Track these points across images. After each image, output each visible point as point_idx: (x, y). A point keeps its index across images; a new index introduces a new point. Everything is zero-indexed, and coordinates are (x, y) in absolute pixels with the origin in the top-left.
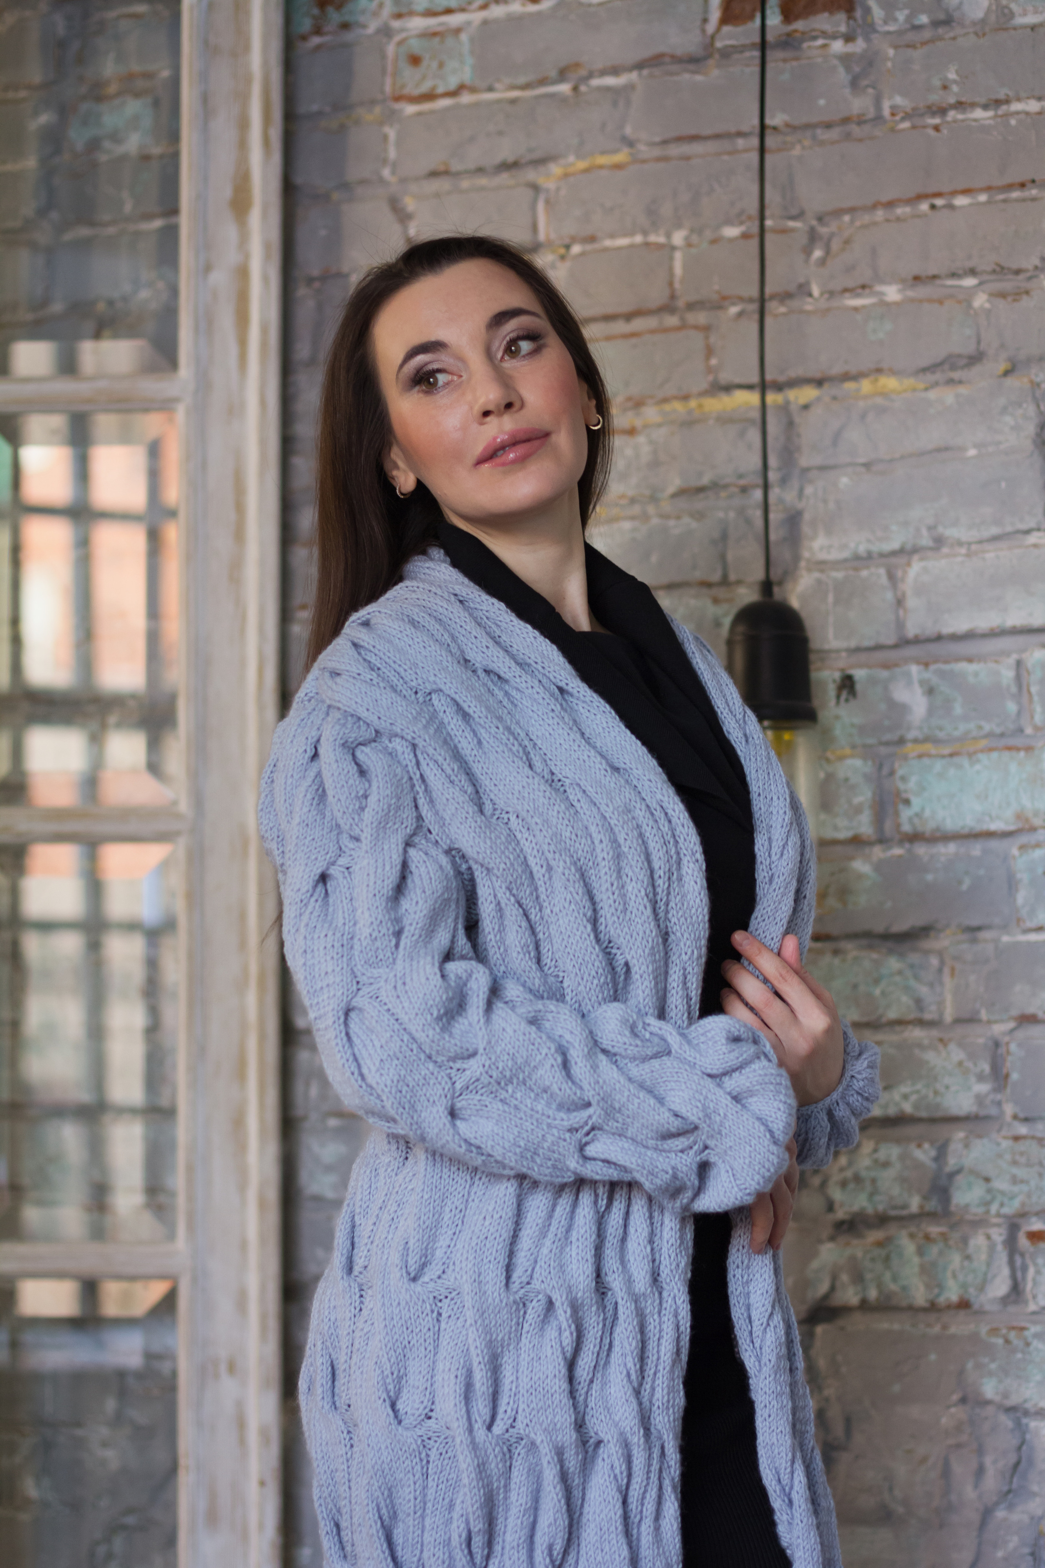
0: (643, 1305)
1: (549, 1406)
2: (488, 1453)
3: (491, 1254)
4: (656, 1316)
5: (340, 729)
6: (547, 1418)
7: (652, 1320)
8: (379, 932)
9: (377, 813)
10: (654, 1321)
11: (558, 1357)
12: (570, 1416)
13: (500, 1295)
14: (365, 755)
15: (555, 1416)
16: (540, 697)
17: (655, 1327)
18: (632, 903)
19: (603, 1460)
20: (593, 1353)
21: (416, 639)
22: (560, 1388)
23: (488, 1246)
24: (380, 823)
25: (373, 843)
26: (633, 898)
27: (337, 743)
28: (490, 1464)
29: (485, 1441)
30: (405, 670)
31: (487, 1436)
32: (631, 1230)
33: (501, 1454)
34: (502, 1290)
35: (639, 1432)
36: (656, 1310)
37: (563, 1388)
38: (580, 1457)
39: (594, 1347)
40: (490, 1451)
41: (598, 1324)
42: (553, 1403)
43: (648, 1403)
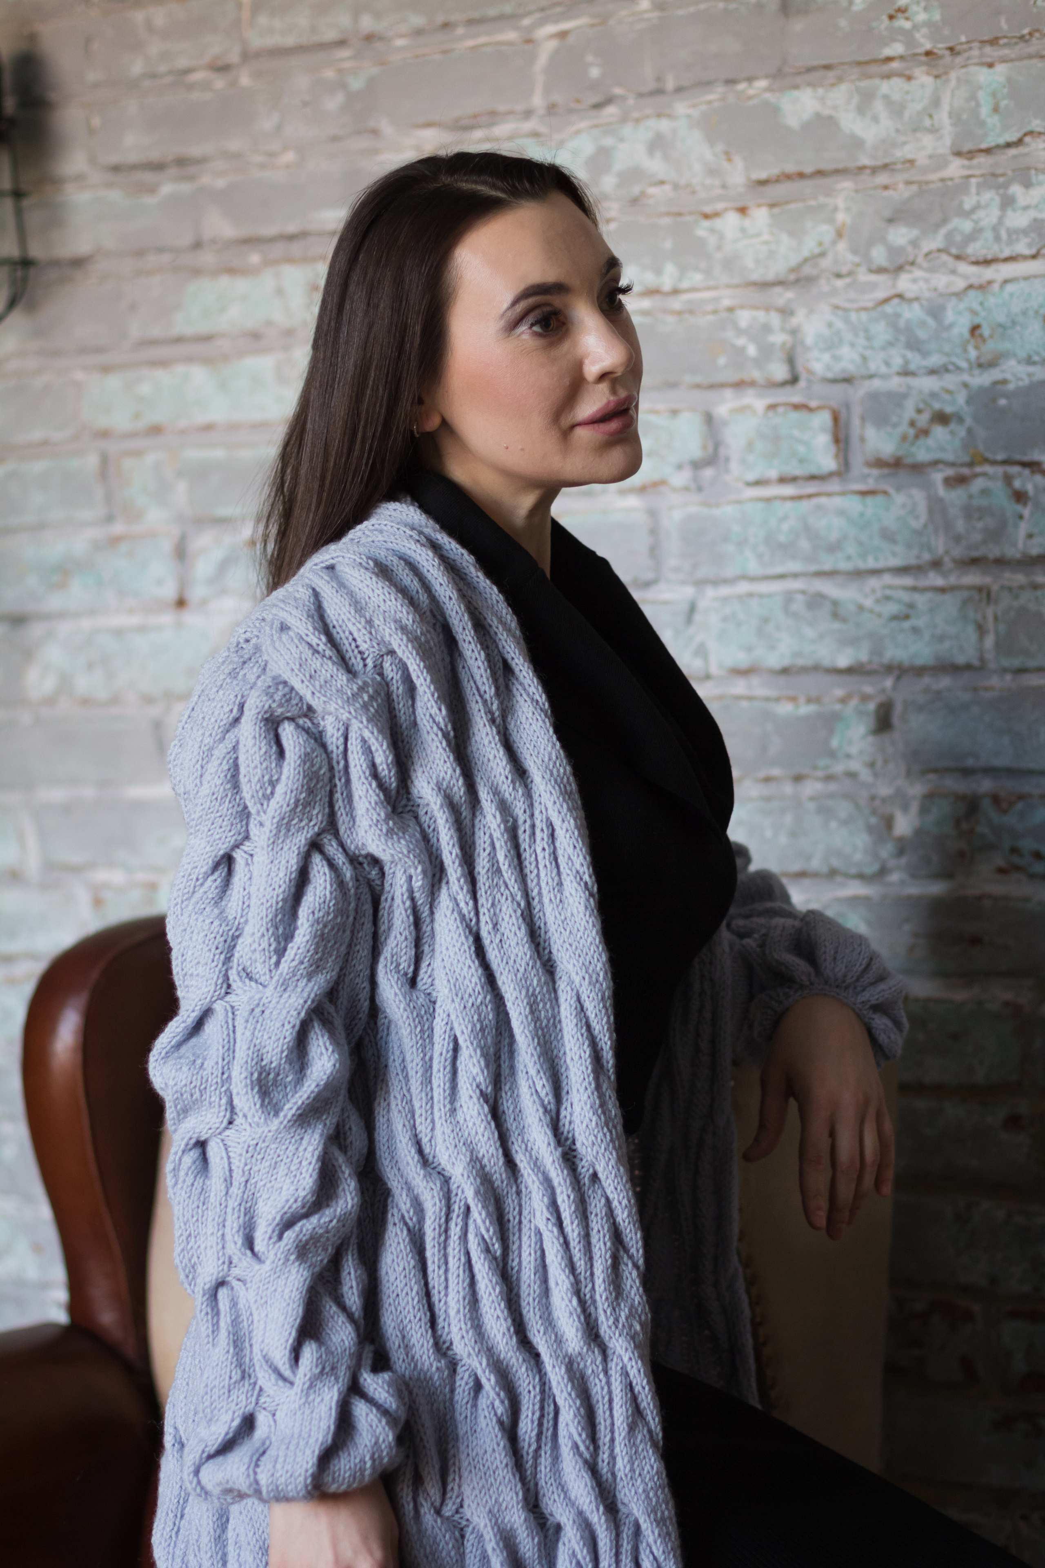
0: (582, 1365)
1: (492, 1484)
2: (438, 1540)
3: (409, 1312)
4: (602, 1376)
5: (267, 700)
6: (491, 1497)
7: (597, 1381)
8: (260, 945)
9: (282, 806)
10: (601, 1381)
11: (494, 1429)
12: (517, 1494)
13: (429, 1358)
14: (287, 732)
15: (499, 1495)
16: (479, 673)
17: (602, 1389)
18: (504, 924)
19: (564, 1544)
20: (532, 1422)
21: (376, 591)
22: (501, 1462)
23: (403, 1304)
24: (283, 819)
25: (272, 840)
26: (507, 918)
27: (260, 717)
28: (441, 1553)
29: (433, 1527)
30: (359, 630)
31: (436, 1522)
32: (552, 1283)
33: (453, 1540)
34: (431, 1351)
35: (598, 1510)
36: (600, 1368)
37: (504, 1462)
38: (536, 1540)
39: (533, 1414)
40: (440, 1536)
41: (534, 1387)
42: (496, 1480)
43: (609, 1475)
